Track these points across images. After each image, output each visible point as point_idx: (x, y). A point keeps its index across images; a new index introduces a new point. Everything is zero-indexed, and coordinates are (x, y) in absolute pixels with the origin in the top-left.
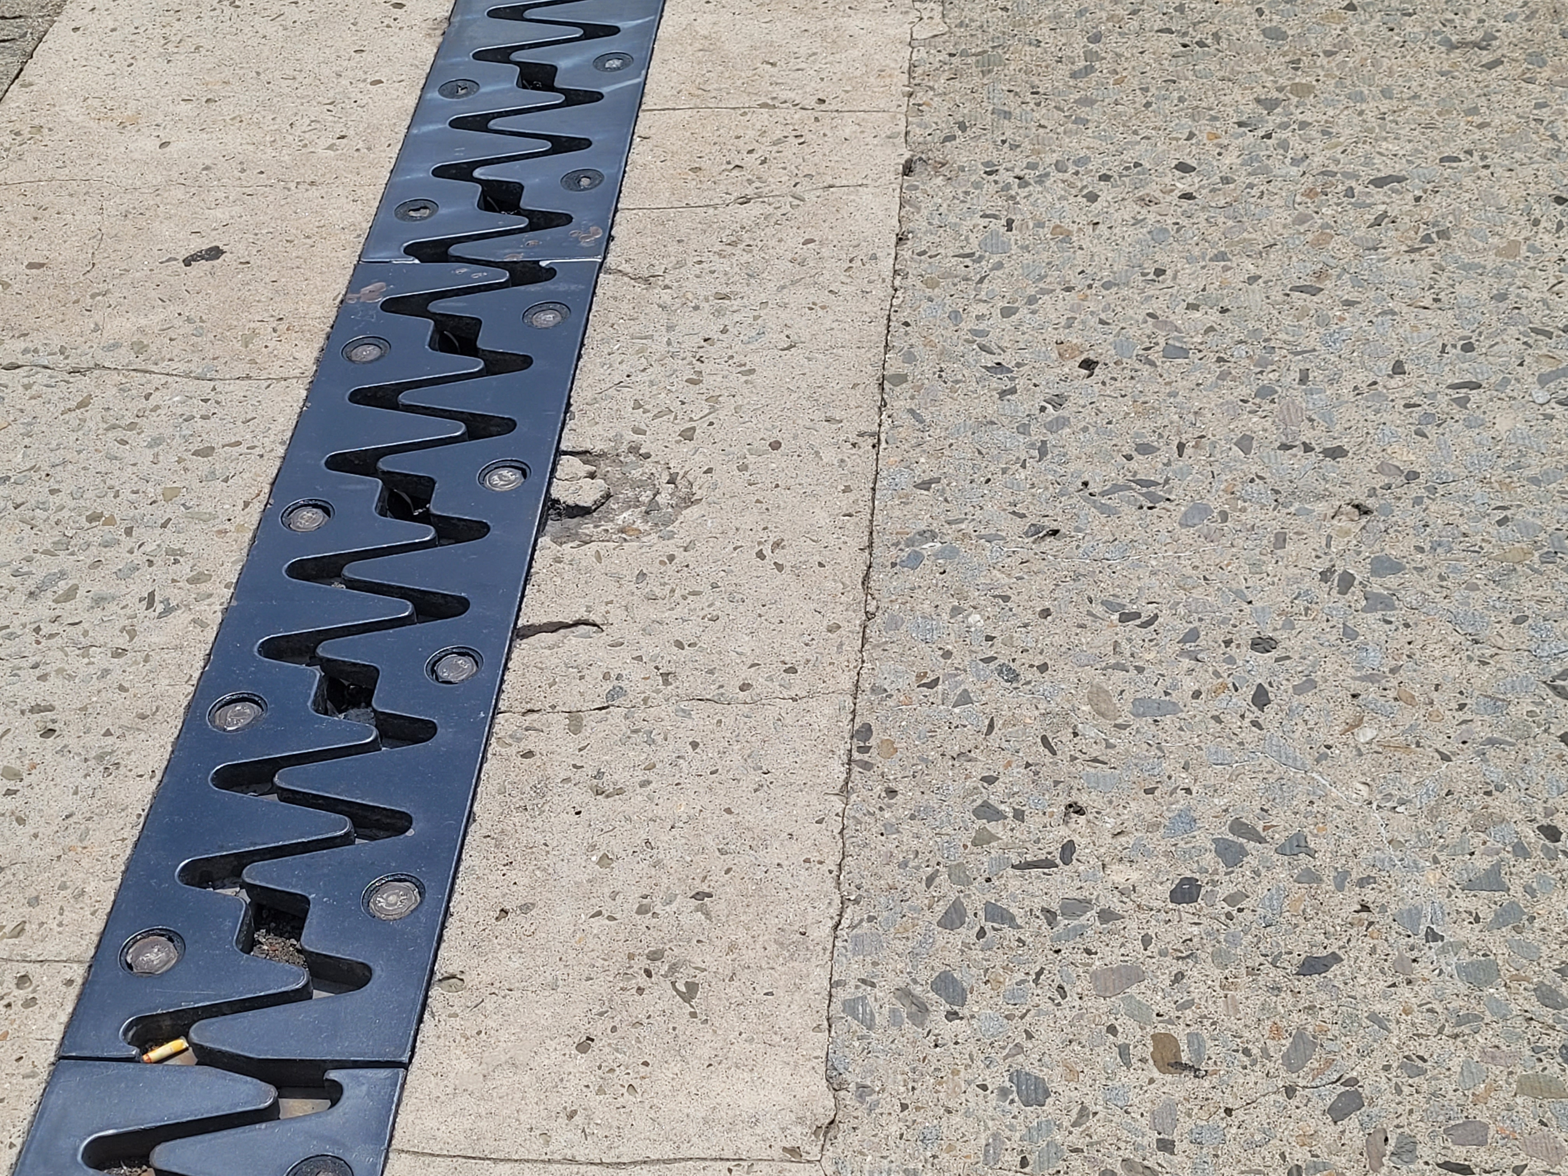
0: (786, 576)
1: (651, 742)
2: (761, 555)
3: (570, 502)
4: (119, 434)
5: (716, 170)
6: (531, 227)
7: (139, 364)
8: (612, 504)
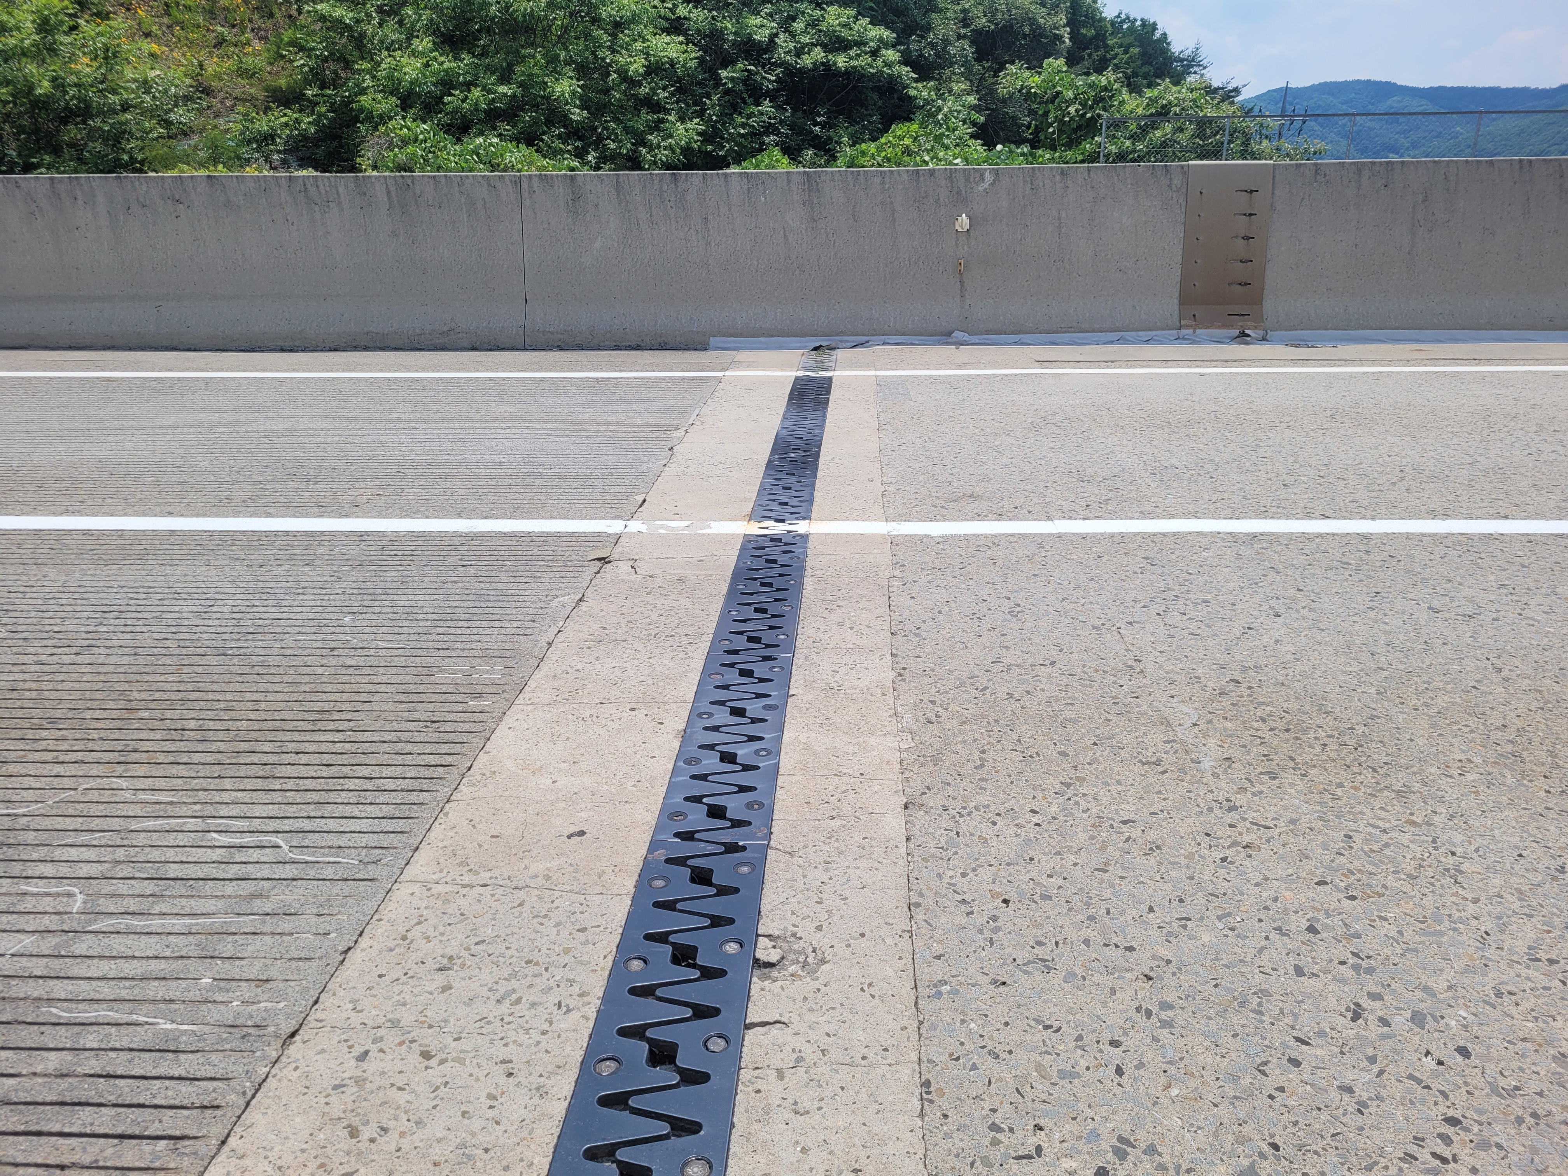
0: (876, 1001)
1: (820, 1086)
2: (862, 990)
3: (766, 960)
4: (540, 920)
5: (817, 803)
6: (733, 827)
7: (548, 885)
8: (786, 962)
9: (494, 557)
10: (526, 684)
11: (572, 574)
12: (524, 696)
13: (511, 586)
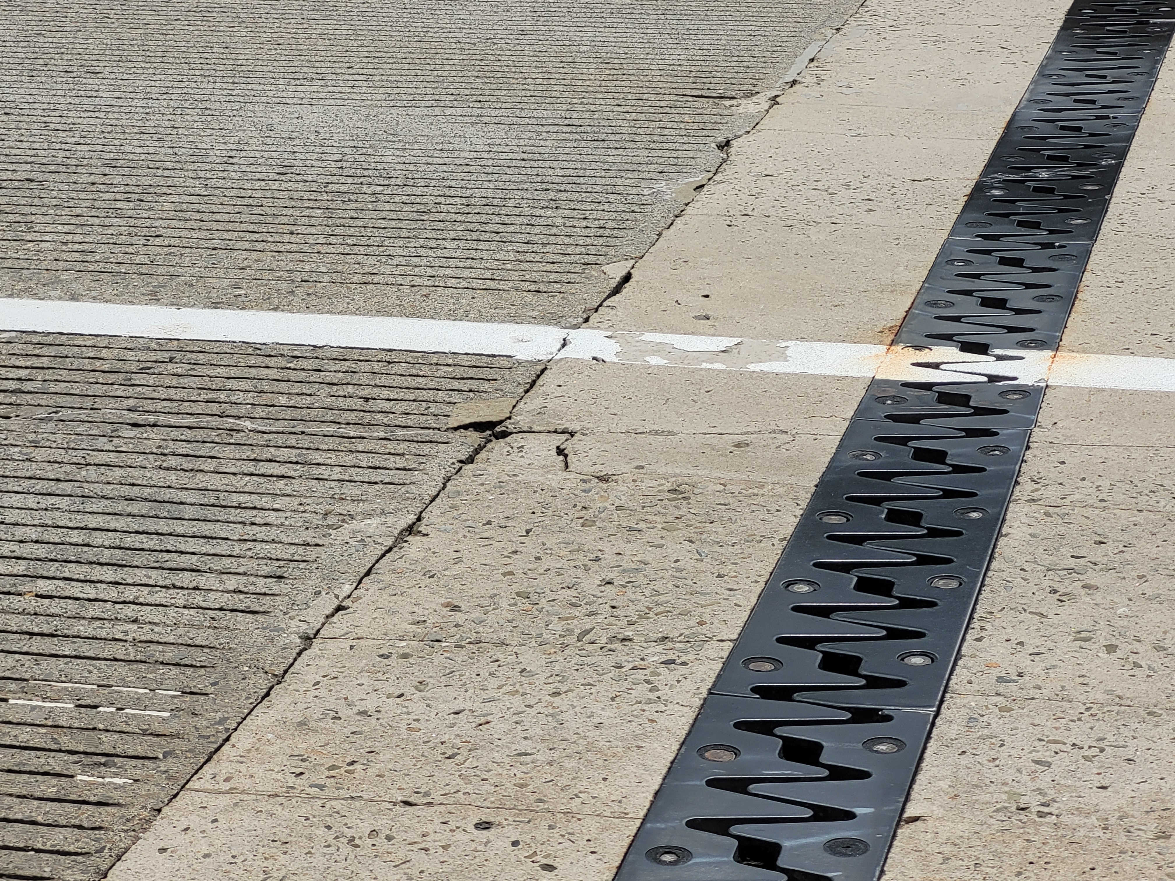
9: (214, 408)
10: (227, 739)
11: (400, 462)
12: (216, 771)
13: (243, 483)
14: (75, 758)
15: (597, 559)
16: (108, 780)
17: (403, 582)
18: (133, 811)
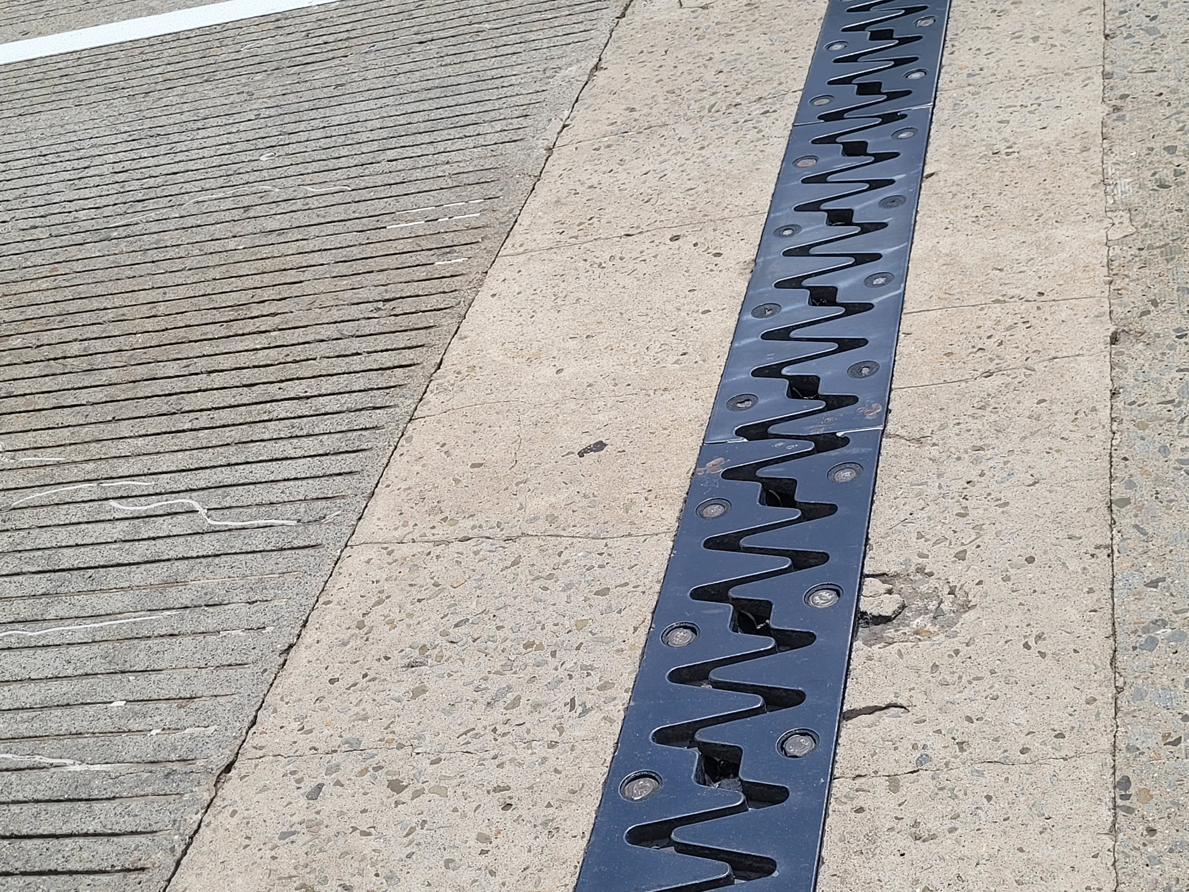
0: (1049, 661)
1: (954, 797)
2: (1027, 646)
3: (875, 613)
4: (542, 582)
5: (964, 353)
6: (828, 408)
7: (552, 530)
8: (907, 613)
9: (465, 21)
10: (516, 221)
11: (582, 27)
12: (513, 242)
13: (491, 63)
14: (432, 252)
15: (711, 59)
16: (453, 261)
17: (598, 101)
18: (472, 276)
